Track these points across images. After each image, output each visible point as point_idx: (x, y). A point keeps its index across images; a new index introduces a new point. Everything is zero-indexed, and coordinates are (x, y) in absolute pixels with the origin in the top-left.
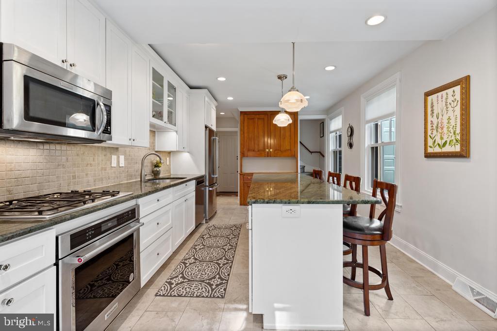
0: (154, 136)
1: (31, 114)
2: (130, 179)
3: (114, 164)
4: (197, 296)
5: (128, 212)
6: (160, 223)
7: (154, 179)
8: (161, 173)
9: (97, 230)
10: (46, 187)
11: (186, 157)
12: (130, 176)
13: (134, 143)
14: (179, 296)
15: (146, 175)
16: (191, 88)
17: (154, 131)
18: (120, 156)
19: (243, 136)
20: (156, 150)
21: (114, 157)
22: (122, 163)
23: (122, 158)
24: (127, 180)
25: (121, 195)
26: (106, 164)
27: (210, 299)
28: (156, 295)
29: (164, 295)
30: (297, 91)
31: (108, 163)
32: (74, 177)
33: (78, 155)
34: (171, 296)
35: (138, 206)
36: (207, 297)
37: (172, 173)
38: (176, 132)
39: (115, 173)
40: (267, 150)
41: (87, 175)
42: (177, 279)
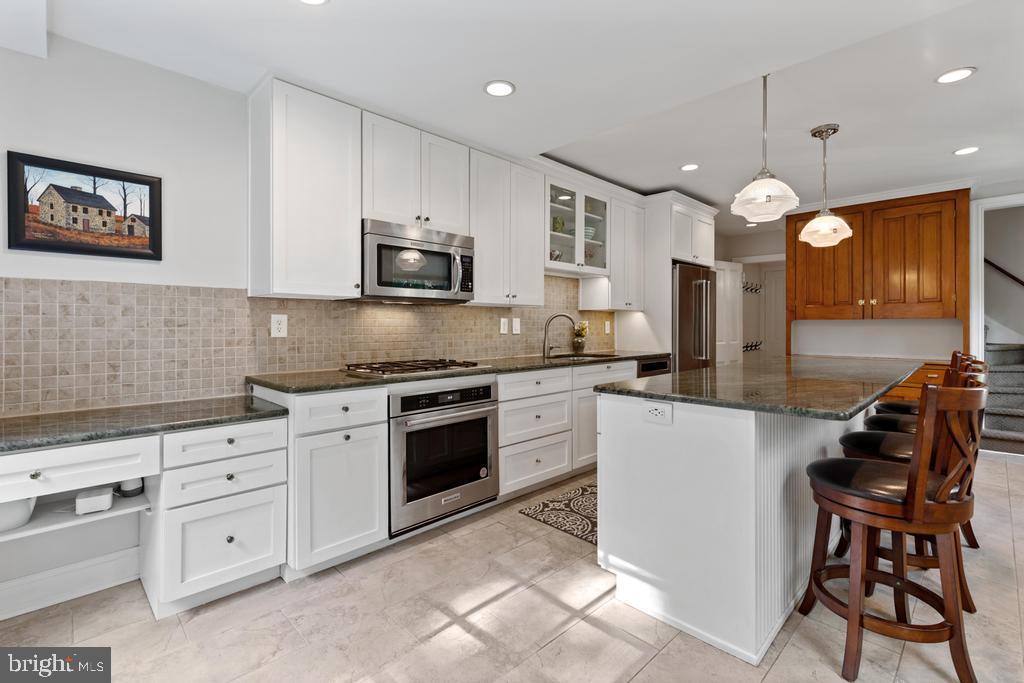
0: (577, 287)
1: (384, 279)
2: (531, 353)
3: (504, 330)
4: (565, 531)
5: (478, 388)
6: (542, 415)
7: (573, 356)
8: (586, 347)
9: (432, 401)
10: (421, 353)
11: (638, 319)
12: (530, 348)
13: (515, 302)
14: (544, 522)
15: (551, 348)
16: (645, 193)
17: (578, 279)
18: (514, 320)
19: (792, 271)
20: (581, 309)
21: (504, 321)
22: (517, 329)
23: (517, 322)
24: (526, 353)
25: (479, 367)
26: (492, 329)
27: (579, 540)
28: (520, 512)
29: (528, 515)
30: (773, 177)
31: (496, 328)
32: (451, 344)
33: (455, 318)
34: (535, 518)
35: (496, 384)
36: (577, 536)
37: (616, 348)
38: (609, 277)
39: (505, 342)
40: (861, 302)
41: (466, 342)
42: (556, 505)
